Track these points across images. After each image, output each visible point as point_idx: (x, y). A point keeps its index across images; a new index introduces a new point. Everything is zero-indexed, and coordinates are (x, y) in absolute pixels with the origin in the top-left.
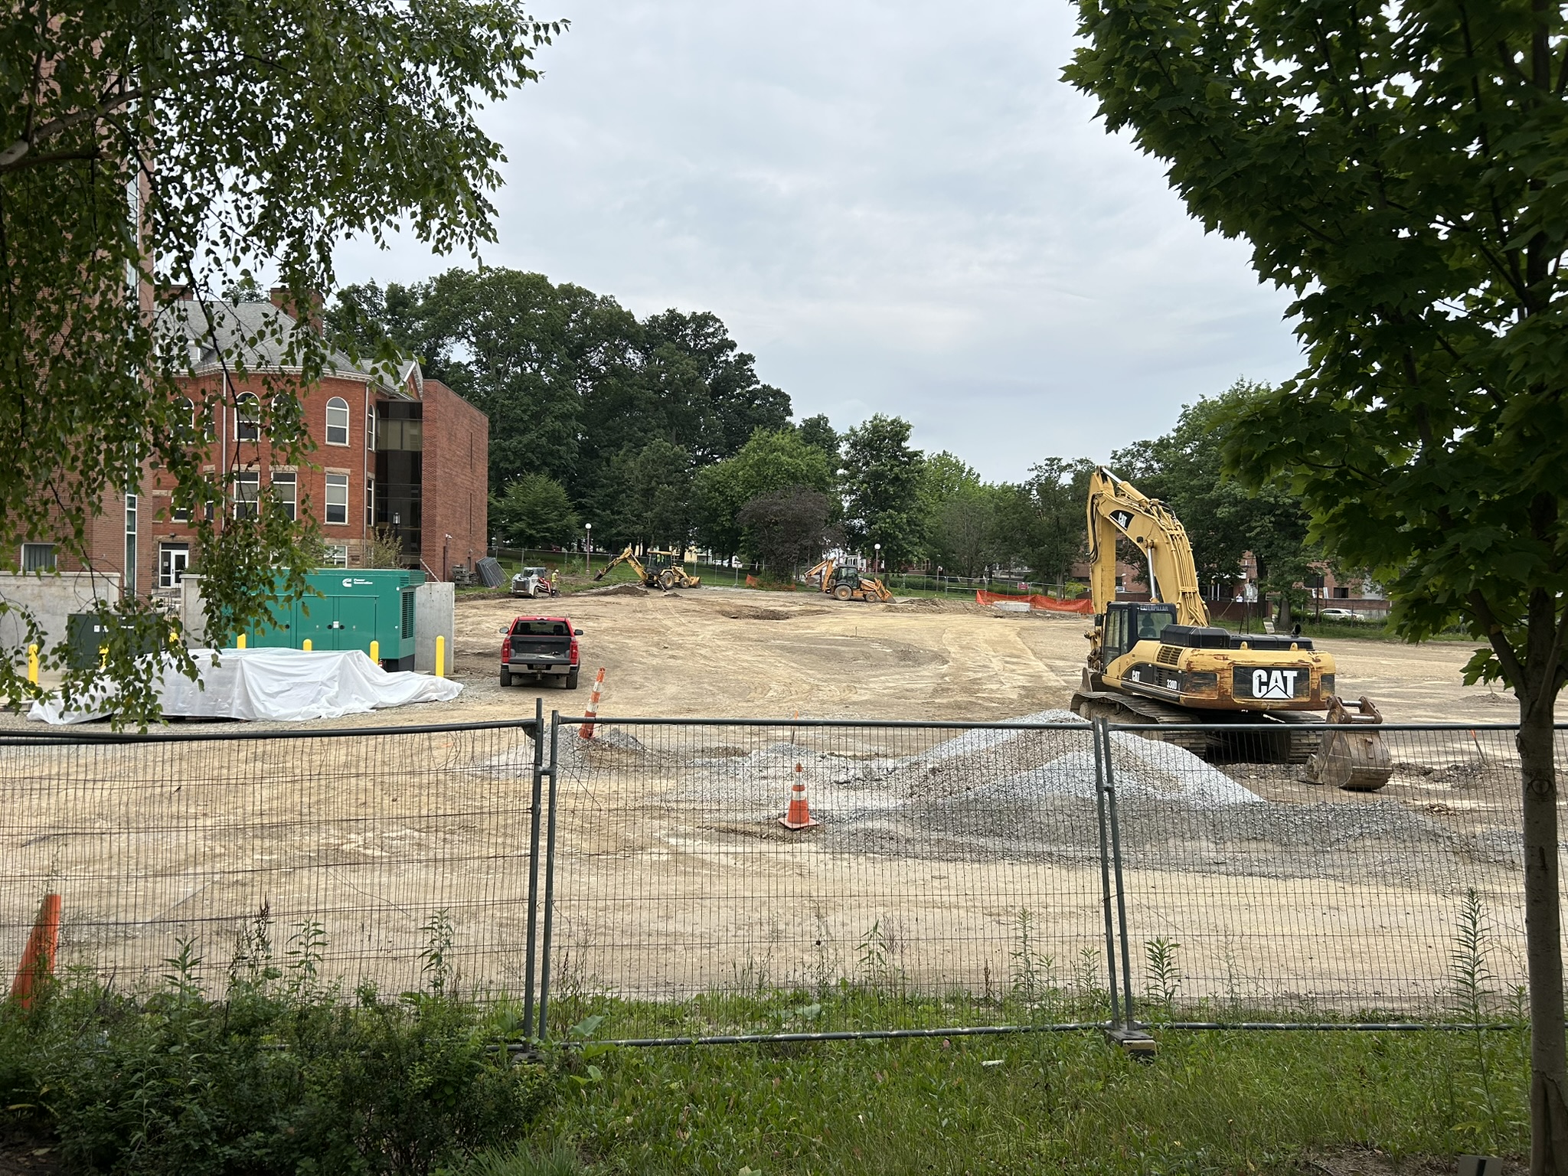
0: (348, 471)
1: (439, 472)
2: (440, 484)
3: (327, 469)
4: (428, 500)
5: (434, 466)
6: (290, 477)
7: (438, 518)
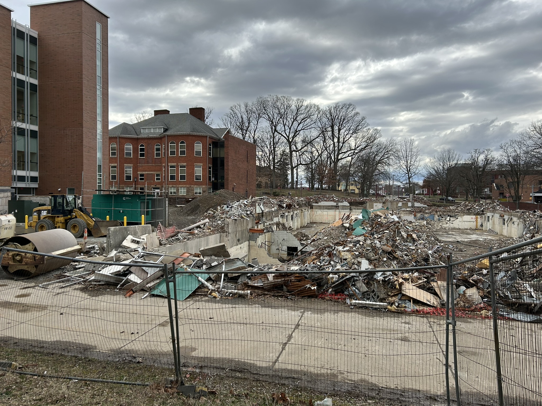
0: (202, 164)
1: (230, 164)
2: (230, 168)
3: (195, 164)
4: (226, 173)
5: (228, 162)
6: (184, 167)
7: (230, 178)
